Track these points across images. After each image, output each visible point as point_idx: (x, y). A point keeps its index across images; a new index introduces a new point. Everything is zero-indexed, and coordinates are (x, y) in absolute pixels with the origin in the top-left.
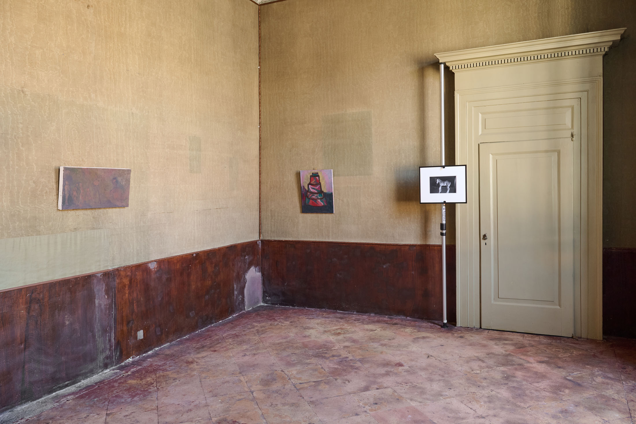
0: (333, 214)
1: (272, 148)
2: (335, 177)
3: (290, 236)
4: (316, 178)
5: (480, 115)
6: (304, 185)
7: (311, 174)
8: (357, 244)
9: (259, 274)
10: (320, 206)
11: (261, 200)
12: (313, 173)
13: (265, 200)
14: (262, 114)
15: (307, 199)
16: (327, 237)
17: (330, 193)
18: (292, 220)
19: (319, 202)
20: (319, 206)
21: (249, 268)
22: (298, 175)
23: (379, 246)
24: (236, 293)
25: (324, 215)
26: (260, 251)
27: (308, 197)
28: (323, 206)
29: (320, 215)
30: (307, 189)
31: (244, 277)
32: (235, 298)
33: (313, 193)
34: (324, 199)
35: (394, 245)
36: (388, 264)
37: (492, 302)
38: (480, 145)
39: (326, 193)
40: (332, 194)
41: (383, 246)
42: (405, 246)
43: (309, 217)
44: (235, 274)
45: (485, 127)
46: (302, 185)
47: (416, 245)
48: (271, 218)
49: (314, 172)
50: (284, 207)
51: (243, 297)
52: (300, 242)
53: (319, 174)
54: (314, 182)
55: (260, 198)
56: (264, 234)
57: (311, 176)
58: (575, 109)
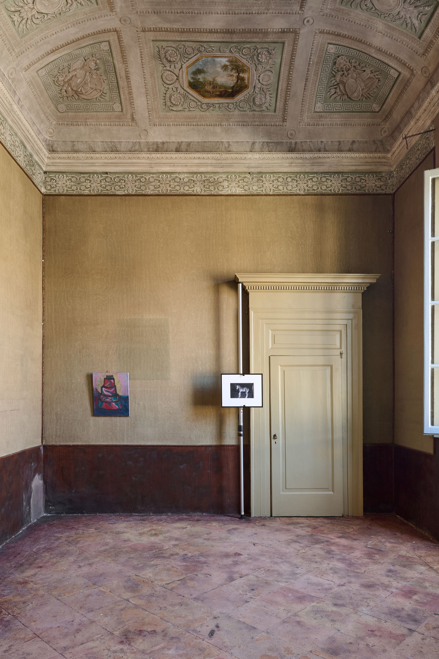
0: (128, 417)
1: (58, 348)
2: (131, 381)
3: (79, 440)
4: (111, 381)
5: (270, 331)
6: (97, 388)
7: (105, 377)
8: (153, 446)
9: (41, 482)
10: (115, 409)
11: (44, 402)
12: (107, 376)
13: (49, 403)
14: (46, 311)
15: (100, 402)
16: (121, 440)
17: (126, 396)
18: (81, 423)
19: (113, 405)
20: (113, 410)
21: (34, 476)
22: (90, 377)
23: (176, 447)
24: (24, 504)
25: (118, 418)
26: (42, 457)
27: (101, 400)
28: (118, 409)
29: (114, 419)
30: (100, 392)
31: (31, 486)
32: (24, 509)
33: (107, 396)
34: (119, 402)
35: (191, 446)
36: (185, 465)
37: (281, 493)
38: (271, 357)
39: (121, 396)
40: (128, 397)
41: (180, 447)
42: (201, 447)
43: (102, 420)
44: (24, 483)
45: (274, 342)
46: (94, 387)
47: (212, 446)
48: (56, 422)
49: (108, 374)
50: (72, 410)
51: (30, 508)
52: (90, 446)
53: (114, 377)
54: (108, 385)
55: (43, 400)
56: (47, 439)
57: (104, 378)
58: (342, 333)
